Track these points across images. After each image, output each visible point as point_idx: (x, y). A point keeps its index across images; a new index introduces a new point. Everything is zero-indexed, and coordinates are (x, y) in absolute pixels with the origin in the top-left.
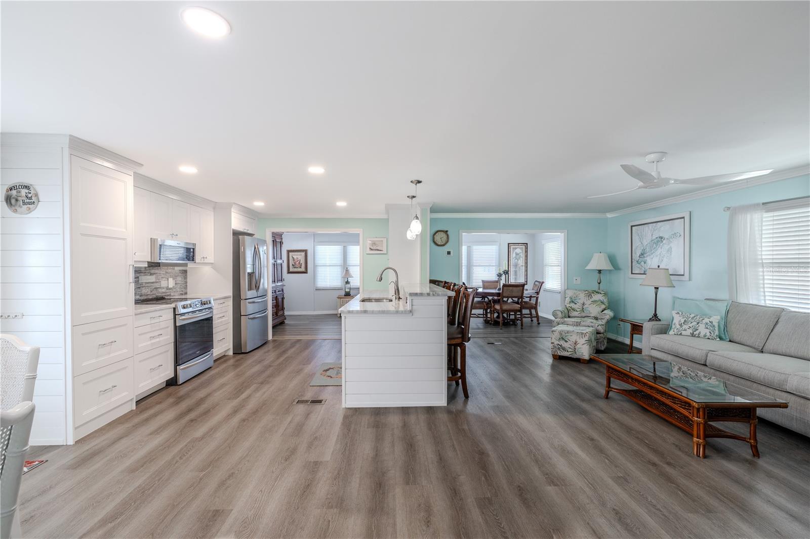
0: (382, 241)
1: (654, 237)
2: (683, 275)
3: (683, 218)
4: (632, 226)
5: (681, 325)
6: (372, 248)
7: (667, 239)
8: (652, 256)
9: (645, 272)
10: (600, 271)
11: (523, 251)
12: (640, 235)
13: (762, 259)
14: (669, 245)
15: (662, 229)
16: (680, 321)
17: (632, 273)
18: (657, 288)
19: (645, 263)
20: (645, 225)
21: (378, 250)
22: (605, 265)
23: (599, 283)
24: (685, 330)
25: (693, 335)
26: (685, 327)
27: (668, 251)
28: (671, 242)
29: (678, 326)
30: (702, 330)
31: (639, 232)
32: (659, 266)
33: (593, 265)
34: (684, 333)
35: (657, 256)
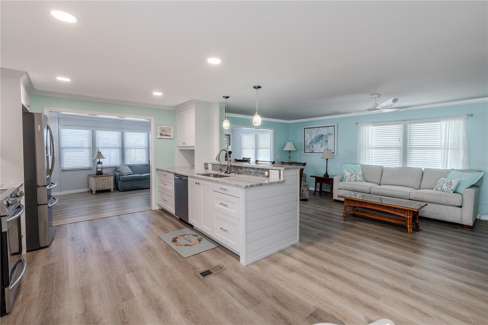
0: (170, 128)
1: (318, 135)
2: (334, 153)
3: (334, 126)
4: (305, 129)
5: (350, 176)
6: (162, 134)
7: (325, 136)
8: (317, 144)
9: (312, 152)
10: (290, 151)
11: (227, 139)
12: (310, 133)
13: (372, 146)
14: (326, 138)
15: (323, 130)
16: (349, 175)
17: (305, 152)
18: (327, 159)
19: (312, 147)
20: (313, 129)
21: (167, 135)
22: (293, 149)
23: (289, 158)
24: (352, 178)
25: (355, 180)
26: (352, 177)
27: (326, 141)
28: (328, 137)
29: (349, 177)
30: (359, 178)
31: (309, 131)
32: (328, 149)
33: (287, 148)
34: (352, 180)
35: (320, 144)
